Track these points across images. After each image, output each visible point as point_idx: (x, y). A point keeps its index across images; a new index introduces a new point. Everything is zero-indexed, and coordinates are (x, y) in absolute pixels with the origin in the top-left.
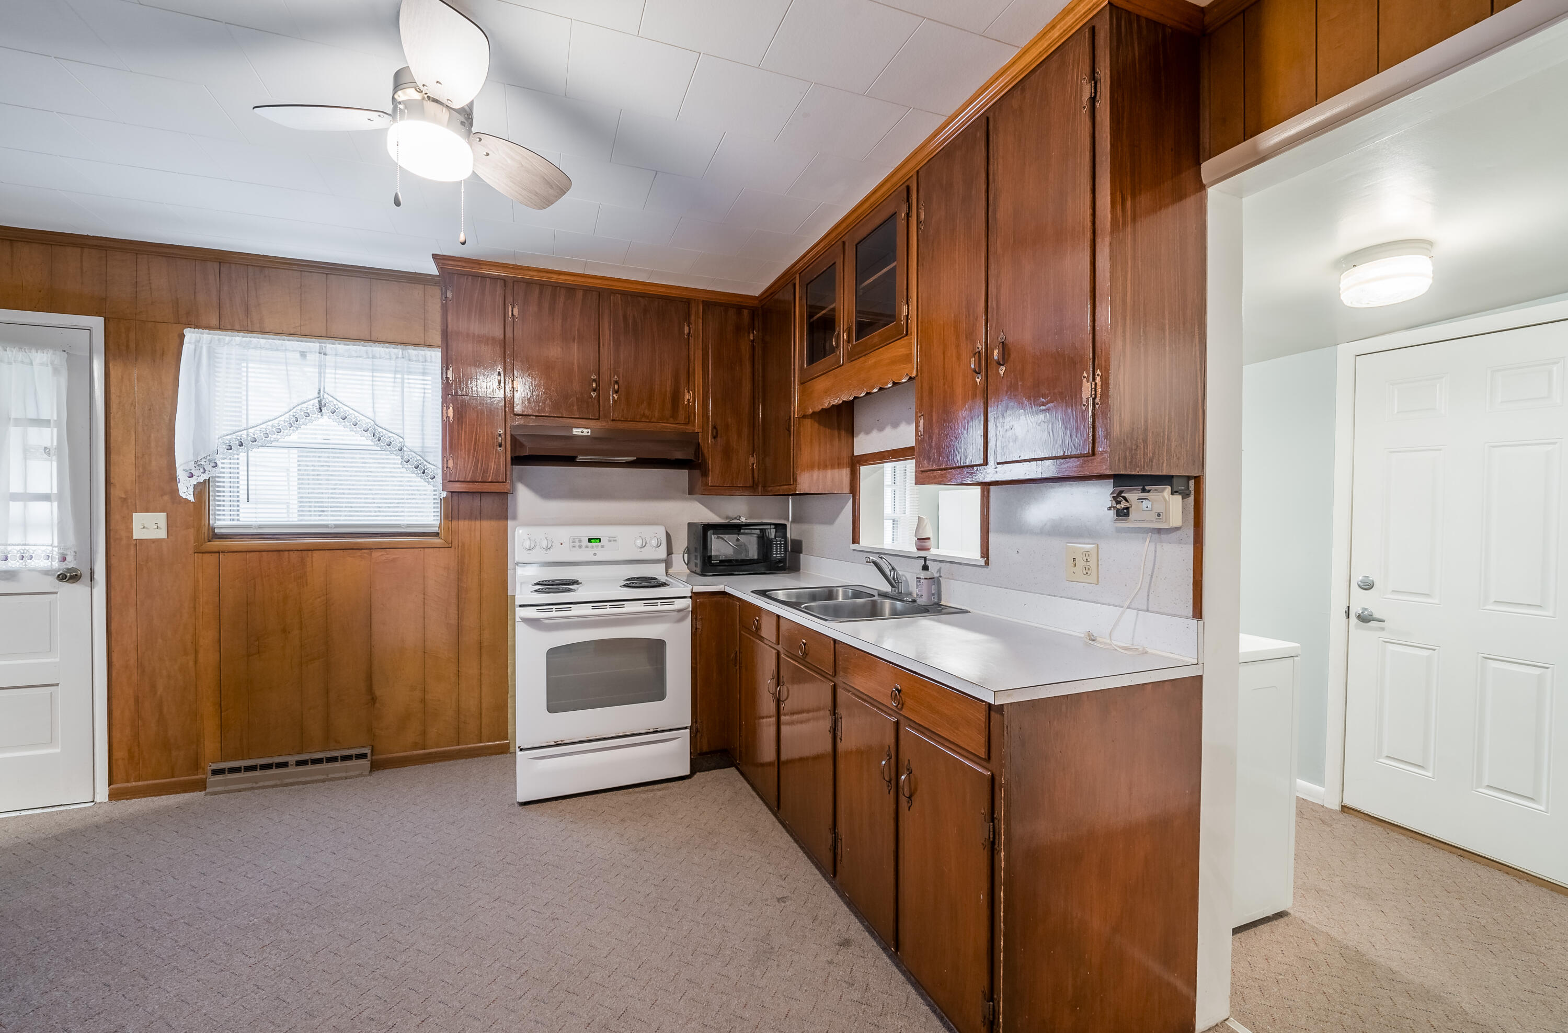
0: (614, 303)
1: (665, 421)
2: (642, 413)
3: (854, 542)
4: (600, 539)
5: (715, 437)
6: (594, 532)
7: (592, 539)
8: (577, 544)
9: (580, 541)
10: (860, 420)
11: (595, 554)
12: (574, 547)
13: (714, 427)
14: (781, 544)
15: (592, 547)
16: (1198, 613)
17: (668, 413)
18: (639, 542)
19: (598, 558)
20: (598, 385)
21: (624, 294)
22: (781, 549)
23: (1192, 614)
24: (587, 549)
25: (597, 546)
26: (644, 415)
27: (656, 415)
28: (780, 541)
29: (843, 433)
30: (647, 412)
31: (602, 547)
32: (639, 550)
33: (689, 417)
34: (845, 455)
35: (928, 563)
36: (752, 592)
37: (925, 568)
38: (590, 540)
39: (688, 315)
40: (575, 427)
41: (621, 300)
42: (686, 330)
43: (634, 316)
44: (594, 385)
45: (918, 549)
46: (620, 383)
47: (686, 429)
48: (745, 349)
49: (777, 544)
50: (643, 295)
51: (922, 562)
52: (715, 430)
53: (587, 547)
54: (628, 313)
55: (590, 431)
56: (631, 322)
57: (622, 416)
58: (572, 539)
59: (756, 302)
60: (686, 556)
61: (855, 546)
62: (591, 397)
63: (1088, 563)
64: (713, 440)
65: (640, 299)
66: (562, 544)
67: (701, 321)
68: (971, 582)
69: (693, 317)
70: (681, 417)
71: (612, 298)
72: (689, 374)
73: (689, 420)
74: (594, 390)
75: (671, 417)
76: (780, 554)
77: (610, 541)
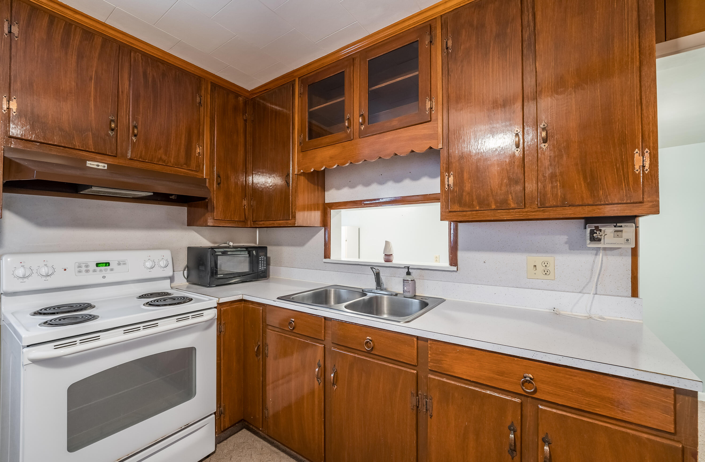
0: (135, 60)
1: (179, 167)
2: (159, 157)
3: (325, 257)
4: (109, 263)
5: (219, 184)
6: (103, 257)
7: (100, 263)
8: (84, 269)
9: (87, 266)
10: (328, 181)
11: (104, 277)
12: (80, 272)
13: (219, 176)
14: (264, 260)
15: (101, 271)
16: (635, 293)
17: (182, 160)
18: (149, 264)
19: (107, 280)
20: (117, 126)
21: (145, 55)
22: (264, 263)
23: (631, 294)
24: (95, 273)
25: (106, 270)
26: (160, 159)
27: (172, 160)
28: (264, 258)
29: (320, 188)
30: (164, 157)
31: (112, 270)
32: (149, 270)
33: (199, 166)
34: (321, 202)
35: (410, 270)
36: (278, 298)
37: (408, 273)
38: (97, 265)
39: (199, 89)
40: (89, 160)
41: (142, 59)
42: (198, 99)
43: (153, 76)
44: (113, 125)
45: (386, 261)
46: (139, 128)
47: (196, 175)
48: (240, 124)
49: (261, 260)
50: (163, 62)
51: (407, 270)
52: (219, 179)
53: (95, 271)
54: (148, 72)
55: (106, 165)
56: (150, 80)
57: (141, 157)
58: (77, 264)
59: (248, 94)
60: (186, 272)
61: (327, 260)
62: (108, 135)
63: (547, 268)
64: (217, 186)
65: (160, 64)
66: (65, 270)
67: (209, 96)
68: (441, 281)
69: (203, 92)
70: (193, 164)
71: (132, 54)
72: (200, 135)
73: (199, 169)
74: (112, 130)
75: (185, 164)
76: (264, 267)
77: (119, 264)
